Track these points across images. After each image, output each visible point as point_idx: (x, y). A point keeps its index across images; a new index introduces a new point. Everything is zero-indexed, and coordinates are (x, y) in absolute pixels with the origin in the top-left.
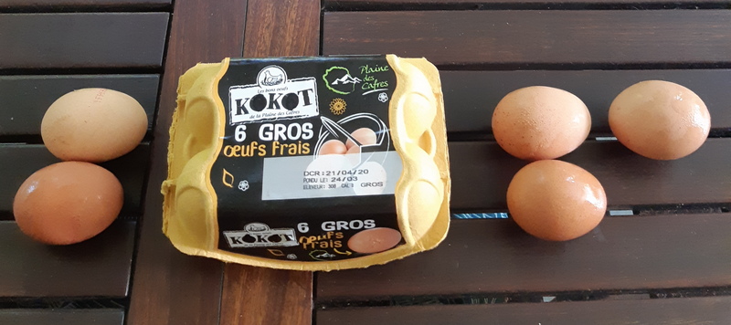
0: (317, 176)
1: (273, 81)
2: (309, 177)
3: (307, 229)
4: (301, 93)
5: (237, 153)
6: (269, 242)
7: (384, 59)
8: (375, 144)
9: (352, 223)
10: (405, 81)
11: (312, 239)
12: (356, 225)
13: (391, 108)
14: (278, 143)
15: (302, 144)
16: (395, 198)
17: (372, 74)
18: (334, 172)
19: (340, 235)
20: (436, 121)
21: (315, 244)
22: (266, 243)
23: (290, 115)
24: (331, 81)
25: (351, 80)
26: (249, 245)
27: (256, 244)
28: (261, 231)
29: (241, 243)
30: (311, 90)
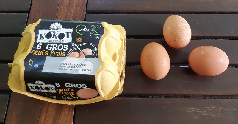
0: (66, 65)
1: (56, 28)
2: (63, 65)
3: (59, 86)
4: (66, 34)
5: (37, 53)
6: (45, 90)
7: (101, 23)
8: (91, 55)
9: (77, 85)
10: (107, 32)
11: (62, 90)
12: (79, 86)
13: (100, 42)
14: (53, 51)
15: (62, 52)
16: (95, 76)
17: (95, 28)
18: (73, 64)
19: (73, 90)
20: (120, 49)
21: (63, 92)
22: (44, 90)
23: (60, 41)
24: (78, 30)
25: (86, 30)
26: (37, 90)
27: (40, 90)
28: (42, 84)
29: (34, 89)
30: (70, 33)
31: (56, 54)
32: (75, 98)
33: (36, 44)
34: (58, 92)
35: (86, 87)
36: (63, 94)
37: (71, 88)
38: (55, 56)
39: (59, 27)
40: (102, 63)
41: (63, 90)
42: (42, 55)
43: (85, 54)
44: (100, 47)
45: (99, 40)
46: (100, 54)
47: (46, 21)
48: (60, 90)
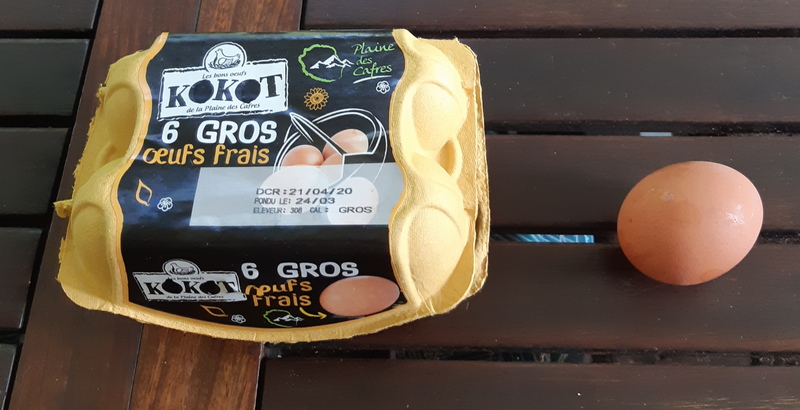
0: (274, 197)
1: (228, 64)
2: (264, 196)
3: (256, 274)
4: (265, 81)
5: (162, 159)
6: (202, 294)
7: (389, 35)
8: (365, 152)
9: (323, 266)
10: (418, 65)
11: (265, 289)
12: (330, 269)
13: (392, 102)
14: (224, 147)
15: (258, 150)
16: (388, 231)
17: (370, 55)
18: (301, 190)
19: (307, 287)
20: (465, 128)
21: (271, 299)
22: (197, 295)
23: (246, 110)
24: (309, 63)
25: (339, 63)
26: (173, 296)
27: (183, 296)
28: (189, 273)
29: (160, 293)
30: (280, 76)
31: (234, 157)
32: (316, 315)
33: (156, 126)
34: (250, 297)
35: (356, 272)
36: (268, 304)
37: (300, 279)
38: (233, 163)
39: (236, 59)
40: (408, 181)
41: (269, 289)
42: (183, 162)
43: (342, 152)
44: (397, 120)
45: (388, 97)
46: (399, 148)
47: (188, 37)
48: (260, 291)
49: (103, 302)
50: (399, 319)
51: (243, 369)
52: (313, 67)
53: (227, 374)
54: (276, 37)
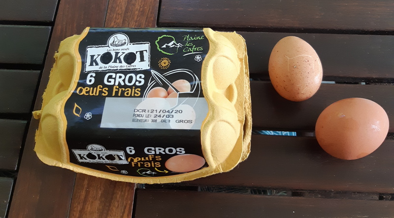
0: (143, 113)
1: (120, 44)
2: (138, 113)
3: (133, 152)
4: (139, 53)
5: (87, 92)
6: (106, 160)
7: (201, 31)
8: (189, 91)
9: (167, 149)
10: (216, 47)
11: (138, 159)
12: (171, 151)
13: (203, 66)
14: (118, 87)
15: (135, 89)
16: (200, 132)
17: (191, 41)
18: (156, 110)
19: (159, 158)
20: (239, 78)
21: (141, 164)
22: (104, 161)
23: (129, 68)
24: (161, 45)
26: (92, 161)
27: (97, 161)
28: (100, 151)
29: (86, 159)
30: (146, 51)
31: (123, 92)
32: (163, 171)
33: (84, 75)
34: (130, 163)
35: (184, 152)
36: (139, 166)
37: (155, 155)
38: (122, 96)
39: (124, 41)
40: (211, 107)
41: (140, 159)
42: (97, 94)
43: (177, 91)
44: (205, 76)
45: (201, 62)
46: (206, 90)
47: (100, 30)
49: (57, 162)
50: (205, 174)
51: (126, 194)
52: (163, 47)
53: (118, 196)
54: (144, 30)
